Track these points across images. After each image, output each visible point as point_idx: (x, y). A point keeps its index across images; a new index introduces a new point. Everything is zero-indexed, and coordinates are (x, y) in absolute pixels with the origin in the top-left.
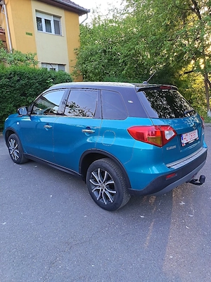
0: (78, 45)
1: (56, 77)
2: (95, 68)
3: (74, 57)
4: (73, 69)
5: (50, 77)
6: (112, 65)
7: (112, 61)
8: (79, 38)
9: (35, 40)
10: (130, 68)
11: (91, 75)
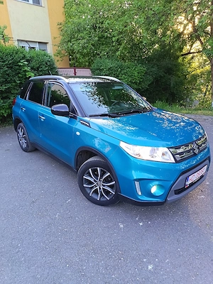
0: (62, 19)
1: (32, 58)
2: (84, 48)
3: (57, 34)
4: (56, 47)
5: (23, 58)
6: (103, 44)
7: (104, 40)
8: (63, 10)
9: (7, 11)
10: (125, 48)
11: (78, 56)
